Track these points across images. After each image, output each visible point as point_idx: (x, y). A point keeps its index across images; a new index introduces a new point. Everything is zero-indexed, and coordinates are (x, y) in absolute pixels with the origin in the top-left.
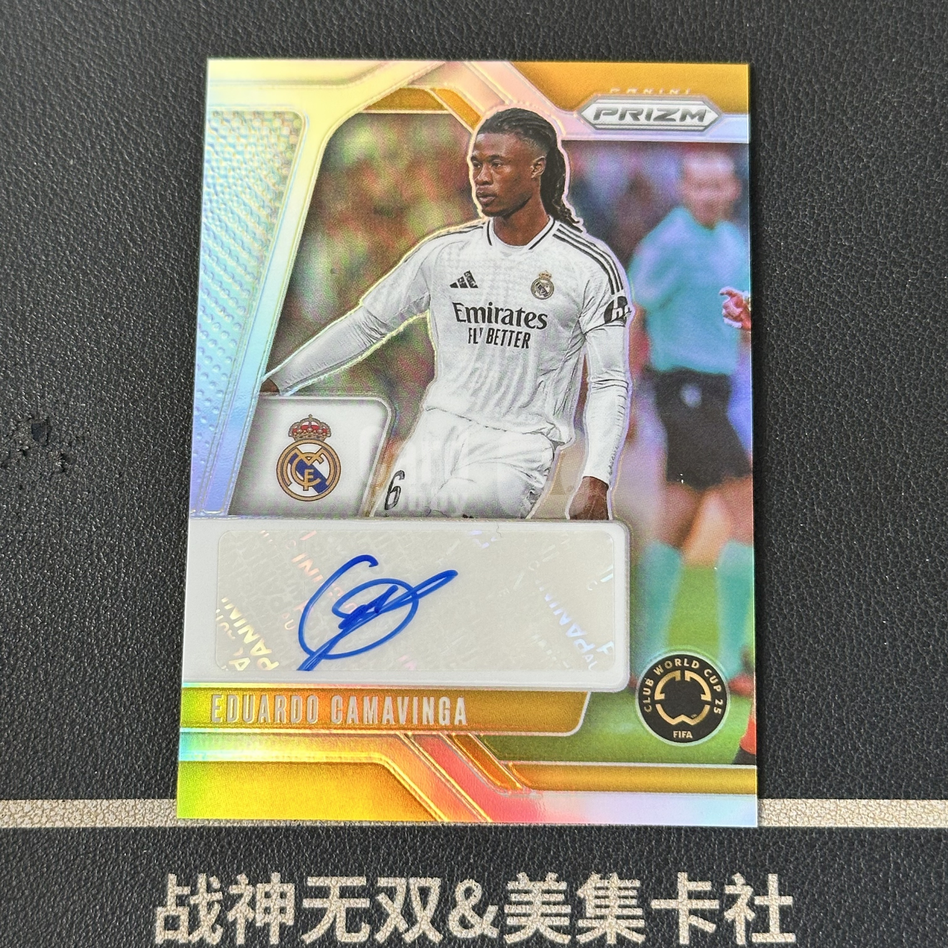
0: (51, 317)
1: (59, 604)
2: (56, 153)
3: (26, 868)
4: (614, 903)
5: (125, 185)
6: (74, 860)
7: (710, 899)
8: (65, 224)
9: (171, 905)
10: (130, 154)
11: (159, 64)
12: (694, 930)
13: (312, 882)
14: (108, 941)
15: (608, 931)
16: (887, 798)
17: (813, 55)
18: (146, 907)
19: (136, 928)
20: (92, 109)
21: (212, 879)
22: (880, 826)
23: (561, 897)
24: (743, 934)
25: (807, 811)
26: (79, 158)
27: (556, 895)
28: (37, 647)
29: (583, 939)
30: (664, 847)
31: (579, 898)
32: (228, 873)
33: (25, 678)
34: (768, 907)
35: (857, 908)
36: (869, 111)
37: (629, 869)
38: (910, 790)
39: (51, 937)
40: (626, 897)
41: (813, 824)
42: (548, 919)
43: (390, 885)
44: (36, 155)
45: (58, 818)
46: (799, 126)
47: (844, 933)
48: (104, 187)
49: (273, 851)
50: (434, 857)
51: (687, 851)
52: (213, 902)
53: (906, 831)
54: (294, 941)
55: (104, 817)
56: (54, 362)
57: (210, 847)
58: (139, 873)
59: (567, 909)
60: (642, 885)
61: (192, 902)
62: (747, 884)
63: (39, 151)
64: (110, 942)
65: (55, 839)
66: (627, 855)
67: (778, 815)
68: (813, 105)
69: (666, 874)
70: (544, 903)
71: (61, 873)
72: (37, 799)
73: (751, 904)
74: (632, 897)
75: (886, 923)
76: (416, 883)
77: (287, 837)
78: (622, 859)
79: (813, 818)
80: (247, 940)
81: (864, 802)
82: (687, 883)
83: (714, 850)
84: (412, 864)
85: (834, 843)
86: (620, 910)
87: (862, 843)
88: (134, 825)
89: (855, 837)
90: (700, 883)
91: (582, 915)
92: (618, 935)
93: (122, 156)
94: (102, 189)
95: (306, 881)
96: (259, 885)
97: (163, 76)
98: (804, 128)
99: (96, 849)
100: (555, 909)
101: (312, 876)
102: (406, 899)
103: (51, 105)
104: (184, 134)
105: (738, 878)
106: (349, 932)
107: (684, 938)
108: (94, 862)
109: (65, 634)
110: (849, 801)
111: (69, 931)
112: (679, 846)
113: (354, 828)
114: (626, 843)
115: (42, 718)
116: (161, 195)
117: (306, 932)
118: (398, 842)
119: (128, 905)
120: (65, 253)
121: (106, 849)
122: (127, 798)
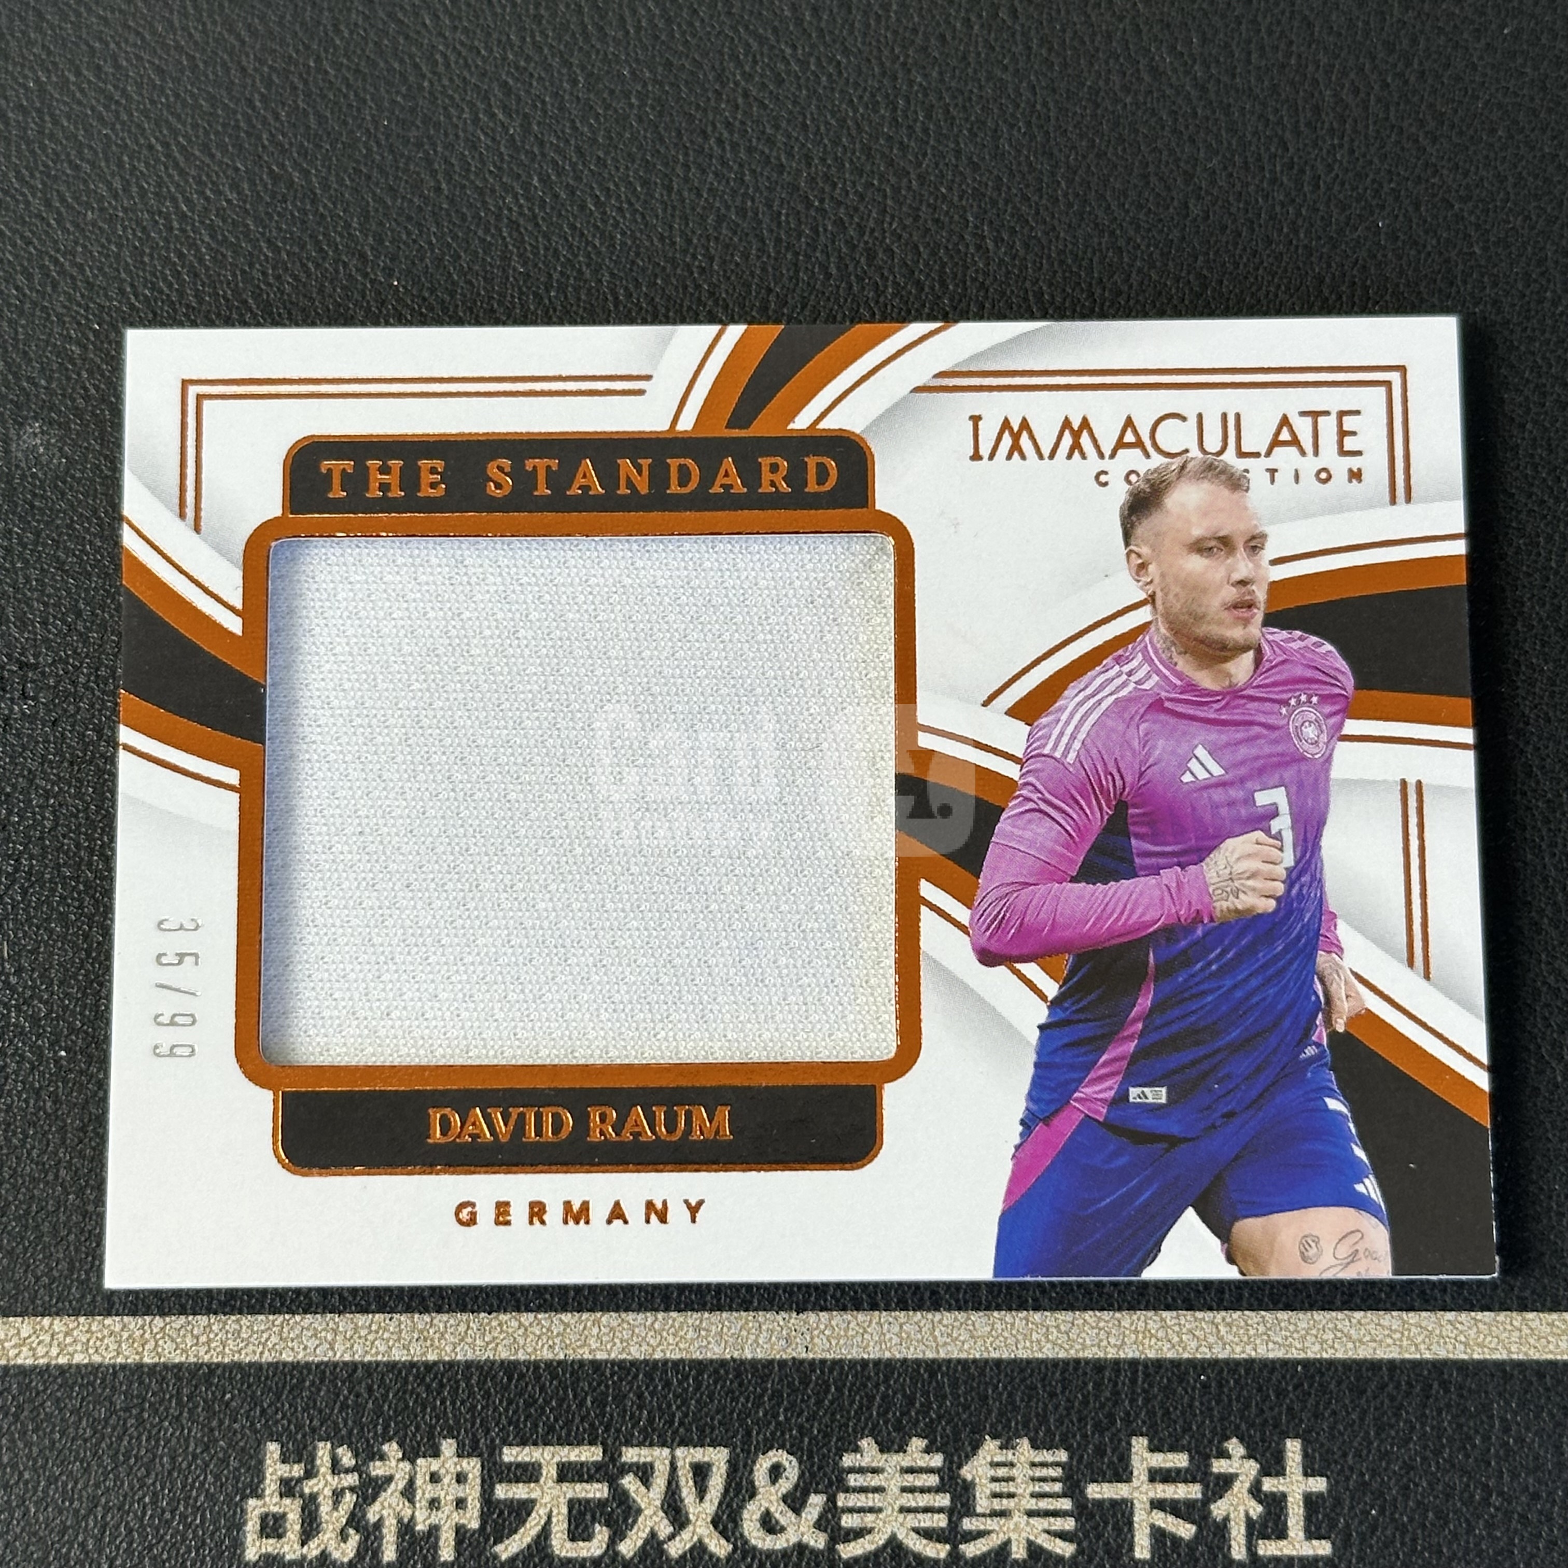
0: (56, 486)
1: (76, 980)
2: (63, 200)
3: (25, 1433)
4: (1023, 1488)
5: (181, 255)
6: (106, 1420)
7: (1185, 1481)
8: (79, 324)
9: (272, 1495)
10: (188, 201)
11: (236, 43)
12: (1158, 1535)
13: (510, 1455)
14: (165, 1556)
15: (1014, 1536)
16: (1490, 1310)
17: (1367, 23)
18: (230, 1499)
19: (213, 1533)
20: (123, 123)
21: (340, 1451)
22: (1476, 1356)
23: (933, 1480)
24: (1242, 1540)
25: (1352, 1332)
26: (102, 210)
27: (924, 1476)
28: (41, 1055)
29: (971, 1550)
30: (1108, 1394)
31: (964, 1481)
32: (368, 1441)
33: (20, 1109)
34: (1284, 1496)
35: (1436, 1497)
36: (1463, 120)
37: (1048, 1430)
38: (1527, 1293)
39: (69, 1551)
40: (1043, 1480)
41: (1363, 1353)
42: (911, 1516)
43: (642, 1460)
44: (27, 203)
45: (79, 1348)
46: (1341, 146)
47: (1414, 1540)
48: (146, 259)
49: (443, 1402)
50: (718, 1412)
51: (1147, 1401)
52: (343, 1490)
53: (1520, 1365)
54: (479, 1556)
55: (156, 1345)
56: (64, 563)
57: (338, 1395)
58: (217, 1441)
59: (944, 1500)
60: (1071, 1458)
61: (307, 1491)
62: (1249, 1456)
63: (34, 195)
64: (169, 1559)
65: (75, 1383)
66: (1046, 1405)
67: (1303, 1338)
68: (1366, 108)
69: (1111, 1440)
70: (904, 1490)
71: (85, 1441)
72: (43, 1315)
73: (1256, 1491)
74: (1054, 1480)
75: (1487, 1521)
76: (687, 1456)
77: (468, 1379)
78: (1037, 1415)
79: (1360, 1341)
80: (400, 1551)
81: (1450, 1315)
82: (1147, 1455)
83: (1192, 1399)
84: (681, 1424)
85: (1398, 1387)
86: (1034, 1501)
87: (1444, 1385)
88: (206, 1358)
89: (1434, 1375)
90: (1170, 1456)
91: (970, 1511)
92: (1030, 1544)
93: (177, 207)
94: (142, 262)
95: (501, 1453)
96: (420, 1461)
97: (244, 63)
98: (1352, 151)
99: (144, 1400)
100: (923, 1500)
101: (510, 1445)
102: (669, 1483)
103: (52, 115)
104: (282, 166)
105: (1235, 1447)
106: (573, 1539)
107: (1142, 1550)
108: (141, 1422)
109: (86, 1032)
110: (1424, 1314)
111: (99, 1540)
112: (1133, 1392)
113: (581, 1363)
114: (1044, 1386)
115: (50, 1177)
116: (243, 272)
117: (501, 1542)
118: (656, 1387)
119: (198, 1496)
120: (79, 375)
121: (162, 1400)
122: (194, 1314)
